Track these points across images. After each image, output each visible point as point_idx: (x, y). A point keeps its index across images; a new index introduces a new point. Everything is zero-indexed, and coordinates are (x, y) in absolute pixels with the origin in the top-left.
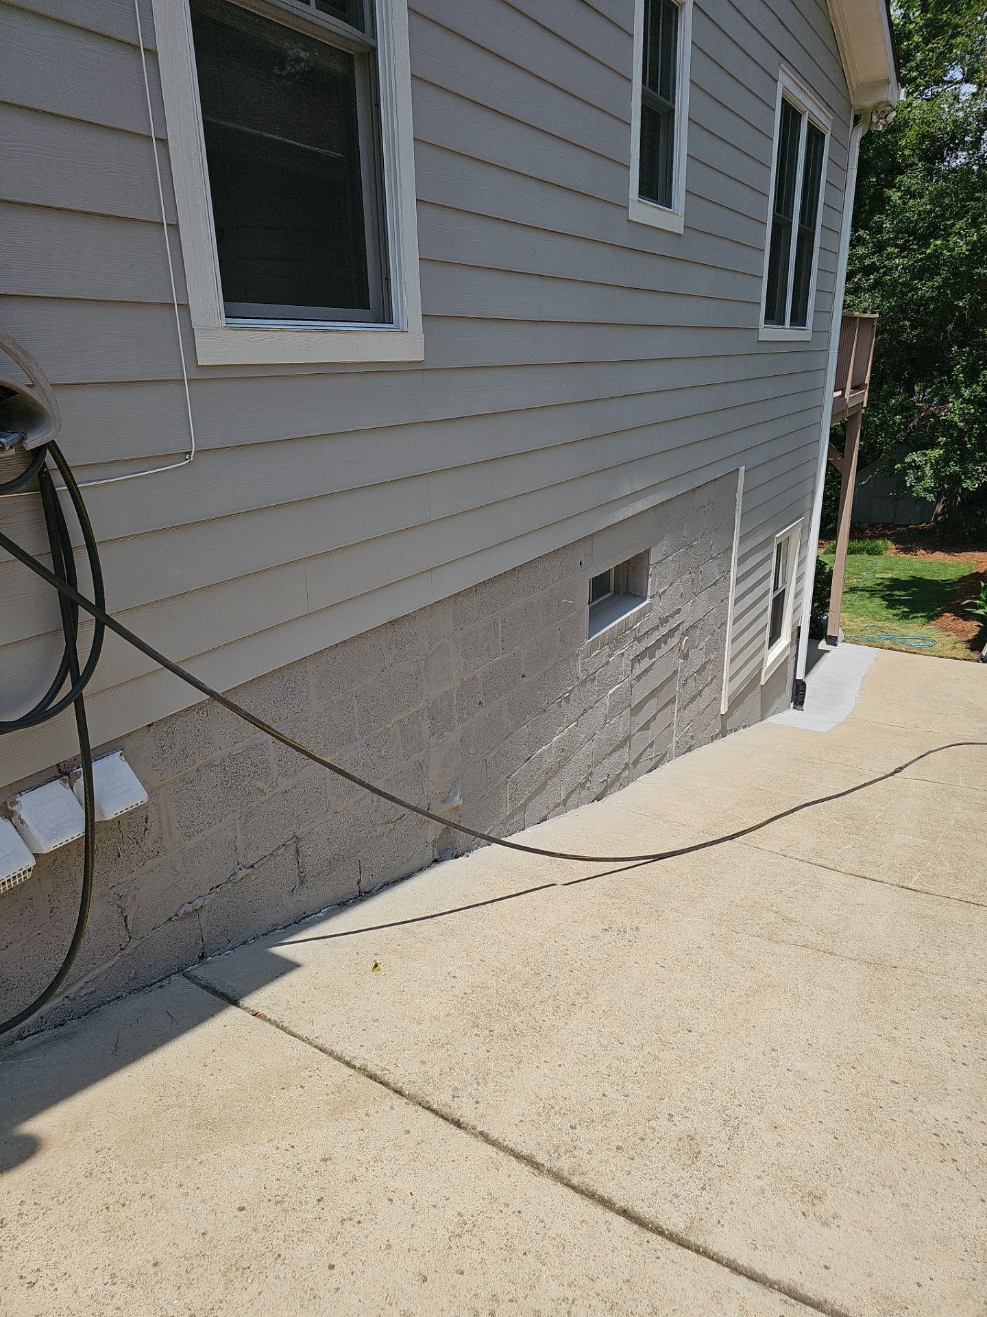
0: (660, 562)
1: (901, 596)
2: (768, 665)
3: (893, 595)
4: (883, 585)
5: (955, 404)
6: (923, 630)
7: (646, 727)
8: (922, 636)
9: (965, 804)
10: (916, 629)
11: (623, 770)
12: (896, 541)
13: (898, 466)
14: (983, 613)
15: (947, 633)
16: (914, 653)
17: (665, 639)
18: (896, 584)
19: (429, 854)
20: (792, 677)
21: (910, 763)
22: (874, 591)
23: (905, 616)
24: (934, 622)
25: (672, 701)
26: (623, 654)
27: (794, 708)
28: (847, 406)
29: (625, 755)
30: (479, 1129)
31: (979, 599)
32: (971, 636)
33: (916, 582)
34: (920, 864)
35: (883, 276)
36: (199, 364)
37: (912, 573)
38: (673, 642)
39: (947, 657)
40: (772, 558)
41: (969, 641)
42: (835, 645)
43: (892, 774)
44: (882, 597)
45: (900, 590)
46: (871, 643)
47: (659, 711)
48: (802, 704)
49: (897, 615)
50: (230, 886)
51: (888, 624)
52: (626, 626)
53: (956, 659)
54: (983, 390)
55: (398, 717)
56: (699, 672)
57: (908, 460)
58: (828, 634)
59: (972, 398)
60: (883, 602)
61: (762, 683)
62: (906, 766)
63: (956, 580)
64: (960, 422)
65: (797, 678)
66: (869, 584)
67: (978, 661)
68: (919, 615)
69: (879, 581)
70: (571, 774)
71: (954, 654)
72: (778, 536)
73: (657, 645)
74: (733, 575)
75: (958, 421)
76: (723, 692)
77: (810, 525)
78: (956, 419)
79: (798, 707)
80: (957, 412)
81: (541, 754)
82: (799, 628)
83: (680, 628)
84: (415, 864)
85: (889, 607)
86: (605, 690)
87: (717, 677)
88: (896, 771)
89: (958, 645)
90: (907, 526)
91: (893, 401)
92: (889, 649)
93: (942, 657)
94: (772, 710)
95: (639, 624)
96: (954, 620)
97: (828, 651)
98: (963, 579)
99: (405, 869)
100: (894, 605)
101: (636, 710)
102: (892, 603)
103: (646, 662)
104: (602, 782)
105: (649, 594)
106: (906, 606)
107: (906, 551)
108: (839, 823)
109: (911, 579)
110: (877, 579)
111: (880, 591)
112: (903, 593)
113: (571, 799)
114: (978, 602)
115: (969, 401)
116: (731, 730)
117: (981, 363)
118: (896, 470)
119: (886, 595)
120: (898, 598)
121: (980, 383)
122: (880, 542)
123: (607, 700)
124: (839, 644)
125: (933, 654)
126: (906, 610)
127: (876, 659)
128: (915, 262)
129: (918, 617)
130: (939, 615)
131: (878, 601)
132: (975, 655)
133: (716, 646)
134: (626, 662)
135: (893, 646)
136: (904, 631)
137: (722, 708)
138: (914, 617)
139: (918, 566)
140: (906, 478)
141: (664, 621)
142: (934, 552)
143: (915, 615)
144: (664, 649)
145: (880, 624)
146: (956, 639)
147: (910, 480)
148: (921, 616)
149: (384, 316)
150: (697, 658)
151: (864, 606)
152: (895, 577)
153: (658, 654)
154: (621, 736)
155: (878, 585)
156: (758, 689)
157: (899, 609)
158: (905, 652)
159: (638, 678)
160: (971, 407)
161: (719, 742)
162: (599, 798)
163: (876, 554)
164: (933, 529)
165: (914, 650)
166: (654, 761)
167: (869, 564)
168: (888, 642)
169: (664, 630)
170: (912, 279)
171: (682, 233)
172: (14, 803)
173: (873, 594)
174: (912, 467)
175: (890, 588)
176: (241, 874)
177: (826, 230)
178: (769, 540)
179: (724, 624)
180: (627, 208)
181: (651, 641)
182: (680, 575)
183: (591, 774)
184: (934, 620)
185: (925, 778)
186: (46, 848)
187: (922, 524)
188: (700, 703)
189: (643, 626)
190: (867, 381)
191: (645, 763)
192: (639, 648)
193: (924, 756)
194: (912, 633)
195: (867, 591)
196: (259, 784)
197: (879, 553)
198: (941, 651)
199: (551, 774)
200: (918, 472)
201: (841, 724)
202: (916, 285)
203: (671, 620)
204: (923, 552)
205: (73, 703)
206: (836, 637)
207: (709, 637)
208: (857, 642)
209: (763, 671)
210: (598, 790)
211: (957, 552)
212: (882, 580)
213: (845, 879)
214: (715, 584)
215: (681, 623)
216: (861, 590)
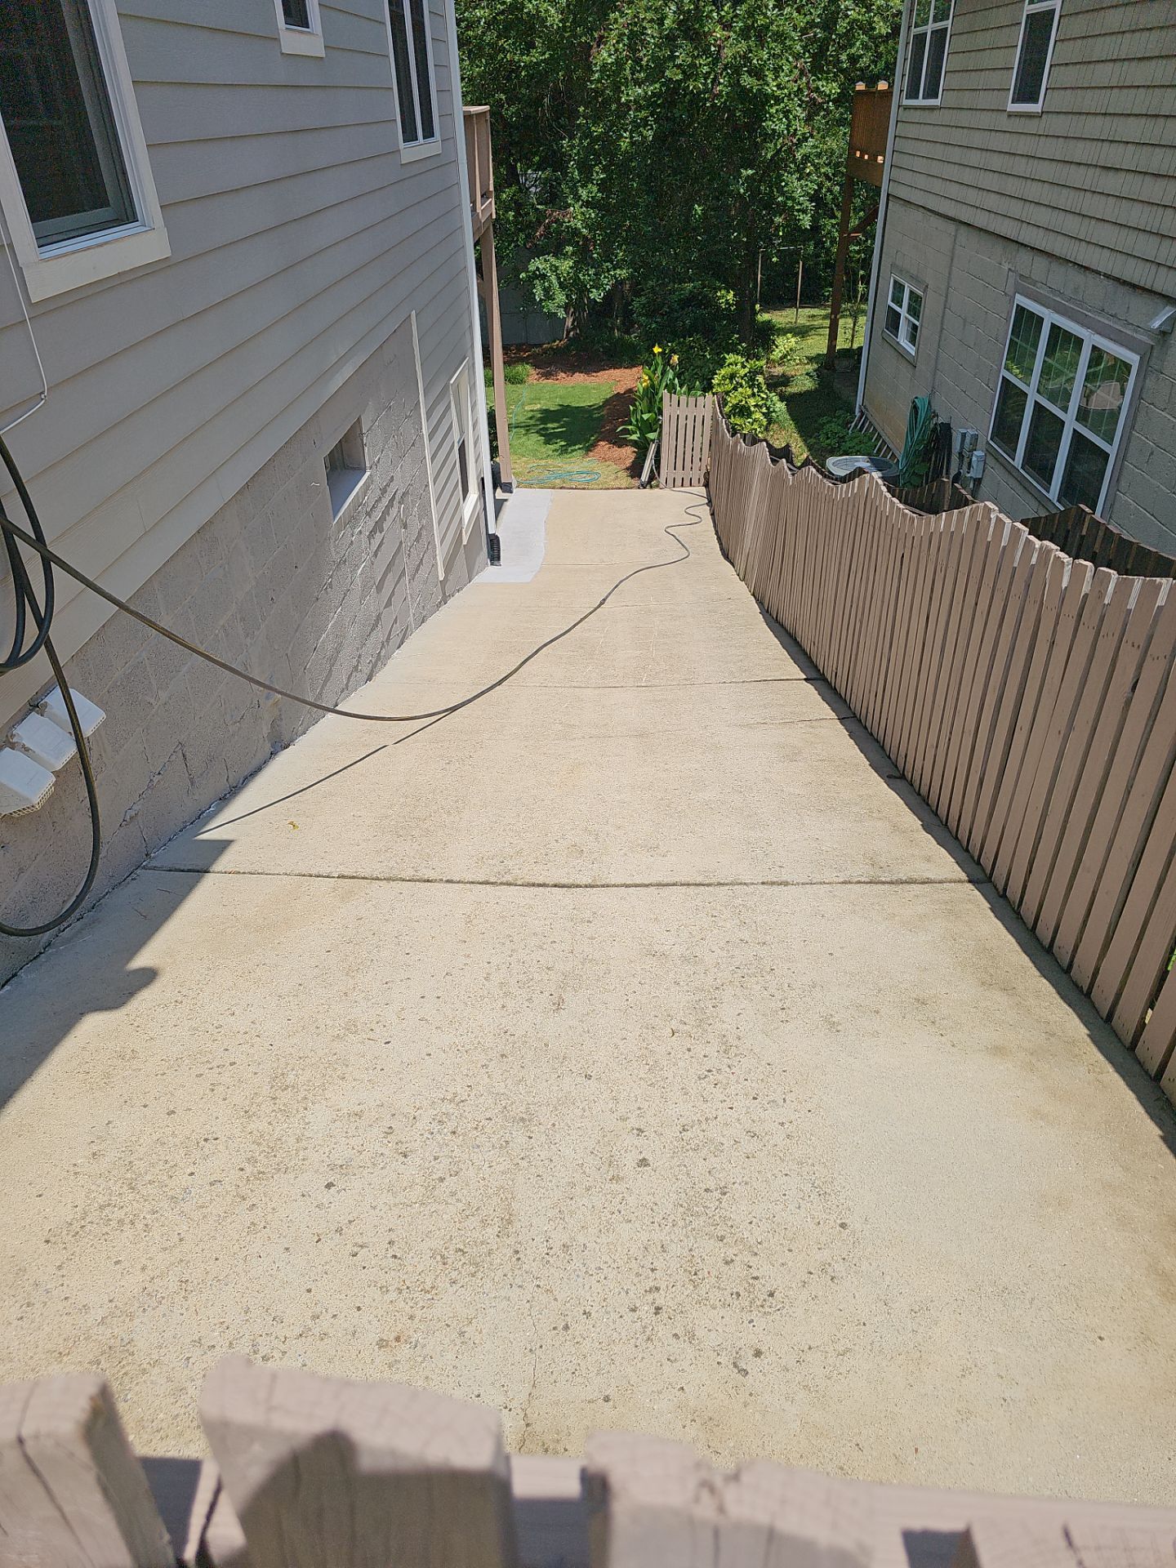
0: (370, 429)
1: (554, 429)
2: (466, 523)
3: (547, 429)
4: (535, 419)
5: (576, 209)
6: (585, 464)
7: (389, 604)
8: (585, 470)
9: (661, 618)
10: (577, 463)
11: (381, 649)
12: (536, 366)
13: (523, 275)
14: (636, 439)
15: (607, 463)
16: (584, 489)
17: (386, 512)
18: (547, 416)
19: (268, 748)
20: (485, 533)
21: (610, 594)
22: (527, 426)
23: (564, 451)
24: (591, 454)
25: (403, 573)
26: (360, 531)
27: (492, 564)
28: (481, 222)
29: (379, 635)
30: (444, 879)
31: (631, 424)
32: (628, 463)
33: (565, 412)
34: (644, 668)
35: (465, 31)
36: (33, 302)
37: (559, 401)
38: (394, 512)
39: (612, 489)
40: (450, 407)
41: (627, 469)
42: (511, 492)
43: (599, 606)
44: (537, 432)
45: (553, 422)
46: (542, 485)
47: (396, 585)
48: (499, 558)
49: (556, 450)
50: (150, 792)
51: (550, 461)
52: (357, 503)
53: (620, 488)
54: (599, 191)
55: (221, 623)
56: (417, 540)
57: (532, 268)
58: (503, 481)
59: (590, 199)
60: (540, 438)
61: (465, 543)
62: (607, 597)
63: (601, 404)
64: (583, 227)
65: (490, 533)
66: (522, 419)
67: (639, 488)
68: (577, 447)
69: (530, 415)
70: (345, 661)
71: (617, 484)
72: (452, 382)
73: (383, 519)
74: (425, 432)
75: (580, 227)
76: (438, 557)
77: (474, 364)
78: (579, 225)
79: (496, 563)
80: (579, 217)
81: (323, 643)
82: (483, 479)
83: (396, 496)
84: (260, 757)
85: (547, 442)
86: (355, 571)
87: (431, 543)
88: (602, 603)
89: (619, 474)
90: (540, 345)
91: (504, 196)
92: (561, 488)
93: (608, 489)
94: (475, 571)
95: (366, 498)
96: (609, 448)
97: (506, 500)
98: (607, 402)
99: (255, 763)
100: (551, 440)
101: (379, 588)
102: (549, 438)
103: (378, 536)
104: (369, 663)
105: (368, 465)
106: (562, 439)
107: (547, 375)
108: (575, 653)
109: (559, 408)
110: (528, 411)
111: (534, 425)
112: (556, 425)
113: (351, 683)
114: (630, 427)
115: (587, 204)
116: (449, 596)
117: (592, 157)
118: (522, 280)
119: (541, 429)
120: (552, 431)
121: (595, 182)
122: (520, 368)
123: (358, 581)
124: (514, 490)
125: (600, 486)
126: (563, 443)
127: (552, 501)
128: (497, 14)
129: (576, 450)
130: (594, 445)
131: (535, 437)
132: (635, 482)
133: (425, 511)
134: (364, 538)
135: (564, 485)
136: (568, 468)
137: (440, 574)
138: (573, 451)
139: (561, 392)
140: (534, 291)
141: (384, 491)
142: (574, 374)
143: (573, 448)
144: (389, 519)
145: (543, 463)
146: (616, 469)
147: (539, 293)
148: (579, 449)
149: (127, 215)
150: (415, 525)
151: (522, 445)
152: (544, 408)
153: (386, 526)
154: (374, 615)
155: (531, 418)
156: (462, 550)
157: (556, 443)
158: (575, 489)
159: (376, 555)
160: (592, 211)
161: (444, 608)
162: (369, 679)
163: (519, 383)
164: (567, 347)
165: (583, 486)
166: (401, 636)
167: (515, 396)
168: (558, 481)
169: (385, 502)
170: (499, 37)
171: (324, 56)
172: (13, 736)
173: (528, 430)
174: (537, 277)
175: (543, 420)
176: (156, 779)
177: (432, 15)
178: (446, 387)
179: (427, 486)
180: (277, 40)
181: (377, 515)
182: (386, 441)
183: (360, 656)
184: (591, 451)
185: (625, 604)
186: (59, 766)
187: (555, 342)
188: (423, 573)
189: (369, 499)
190: (492, 188)
191: (395, 640)
192: (371, 524)
193: (616, 587)
194: (576, 468)
195: (521, 427)
196: (148, 699)
197: (522, 382)
198: (606, 482)
199: (333, 660)
200: (544, 282)
201: (539, 572)
202: (502, 45)
203: (389, 490)
204: (563, 375)
205: (43, 646)
206: (511, 484)
207: (419, 502)
208: (530, 486)
209: (464, 530)
210: (367, 671)
211: (595, 372)
212: (532, 413)
213: (597, 692)
214: (413, 445)
215: (396, 492)
216: (516, 427)
